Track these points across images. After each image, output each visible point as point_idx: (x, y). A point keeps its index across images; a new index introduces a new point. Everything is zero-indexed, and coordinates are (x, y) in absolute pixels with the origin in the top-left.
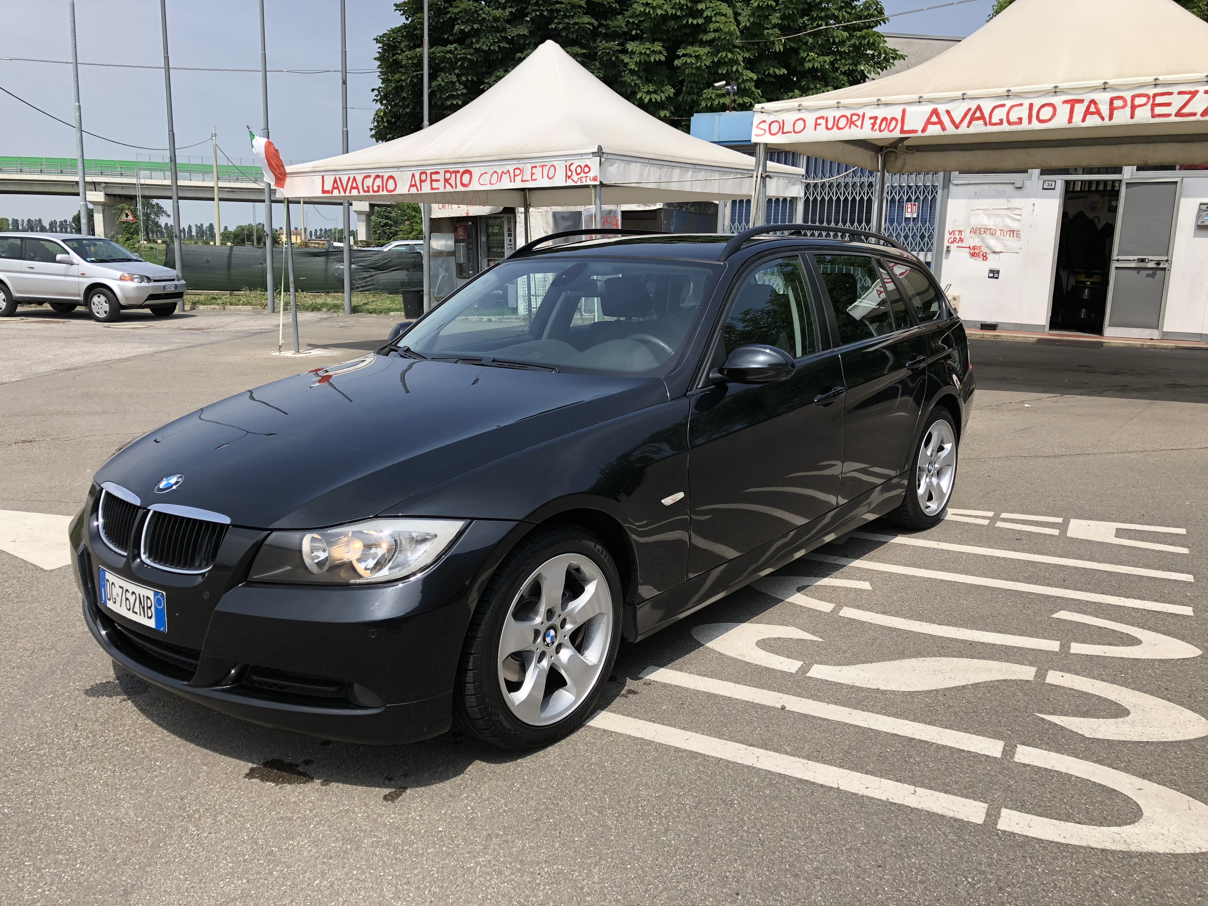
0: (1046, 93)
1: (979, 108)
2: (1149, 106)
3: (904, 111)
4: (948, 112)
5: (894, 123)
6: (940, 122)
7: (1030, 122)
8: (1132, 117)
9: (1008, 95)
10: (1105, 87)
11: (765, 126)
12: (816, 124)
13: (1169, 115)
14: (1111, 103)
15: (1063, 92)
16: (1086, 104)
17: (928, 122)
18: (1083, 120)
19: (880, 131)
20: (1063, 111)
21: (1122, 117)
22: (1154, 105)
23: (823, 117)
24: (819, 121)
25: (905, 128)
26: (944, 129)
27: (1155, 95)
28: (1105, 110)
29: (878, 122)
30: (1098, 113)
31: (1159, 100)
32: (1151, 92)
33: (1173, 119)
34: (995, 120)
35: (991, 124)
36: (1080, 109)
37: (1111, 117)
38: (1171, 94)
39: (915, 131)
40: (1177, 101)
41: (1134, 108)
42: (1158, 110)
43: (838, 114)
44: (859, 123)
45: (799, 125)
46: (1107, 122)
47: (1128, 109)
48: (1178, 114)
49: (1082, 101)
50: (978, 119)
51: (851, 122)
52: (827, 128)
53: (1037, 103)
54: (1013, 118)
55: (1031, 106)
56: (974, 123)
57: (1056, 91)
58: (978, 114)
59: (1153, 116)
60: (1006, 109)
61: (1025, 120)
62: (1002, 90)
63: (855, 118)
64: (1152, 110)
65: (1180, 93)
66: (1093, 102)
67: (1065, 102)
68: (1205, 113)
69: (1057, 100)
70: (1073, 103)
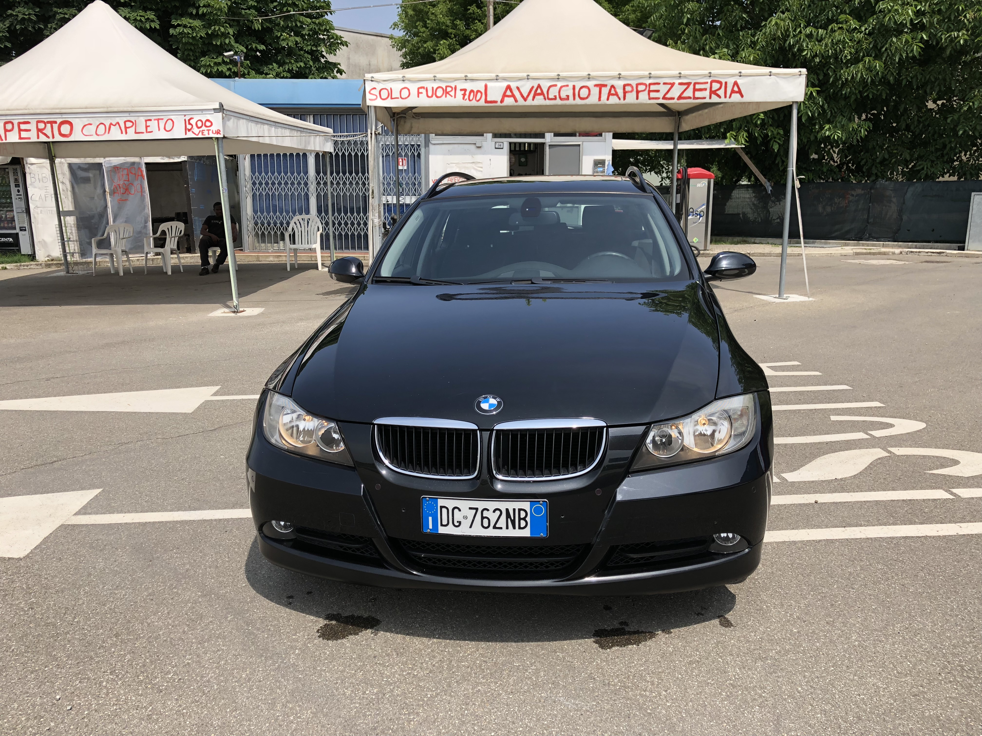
0: (582, 78)
1: (539, 86)
2: (647, 92)
3: (486, 86)
4: (518, 88)
5: (479, 94)
6: (513, 96)
7: (574, 99)
8: (637, 98)
9: (558, 78)
10: (619, 77)
11: (376, 92)
12: (419, 93)
13: (658, 98)
14: (624, 89)
15: (594, 78)
16: (609, 87)
17: (505, 95)
18: (608, 99)
19: (470, 100)
20: (595, 92)
21: (631, 98)
22: (650, 91)
23: (424, 88)
24: (421, 90)
25: (489, 99)
26: (516, 101)
27: (650, 84)
28: (620, 93)
29: (467, 93)
30: (616, 94)
31: (653, 88)
32: (648, 82)
33: (661, 101)
35: (549, 99)
36: (605, 91)
37: (624, 99)
38: (659, 84)
39: (495, 102)
40: (664, 89)
41: (638, 92)
42: (653, 95)
43: (435, 85)
44: (452, 93)
45: (405, 93)
46: (622, 101)
47: (634, 93)
48: (664, 98)
49: (605, 86)
50: (539, 94)
51: (446, 92)
52: (428, 96)
53: (578, 85)
54: (563, 95)
55: (574, 87)
56: (537, 97)
57: (589, 77)
58: (539, 91)
59: (650, 98)
60: (557, 88)
61: (571, 97)
62: (554, 74)
63: (449, 89)
64: (649, 94)
65: (664, 84)
66: (612, 86)
67: (596, 85)
68: (680, 98)
69: (590, 84)
70: (601, 86)
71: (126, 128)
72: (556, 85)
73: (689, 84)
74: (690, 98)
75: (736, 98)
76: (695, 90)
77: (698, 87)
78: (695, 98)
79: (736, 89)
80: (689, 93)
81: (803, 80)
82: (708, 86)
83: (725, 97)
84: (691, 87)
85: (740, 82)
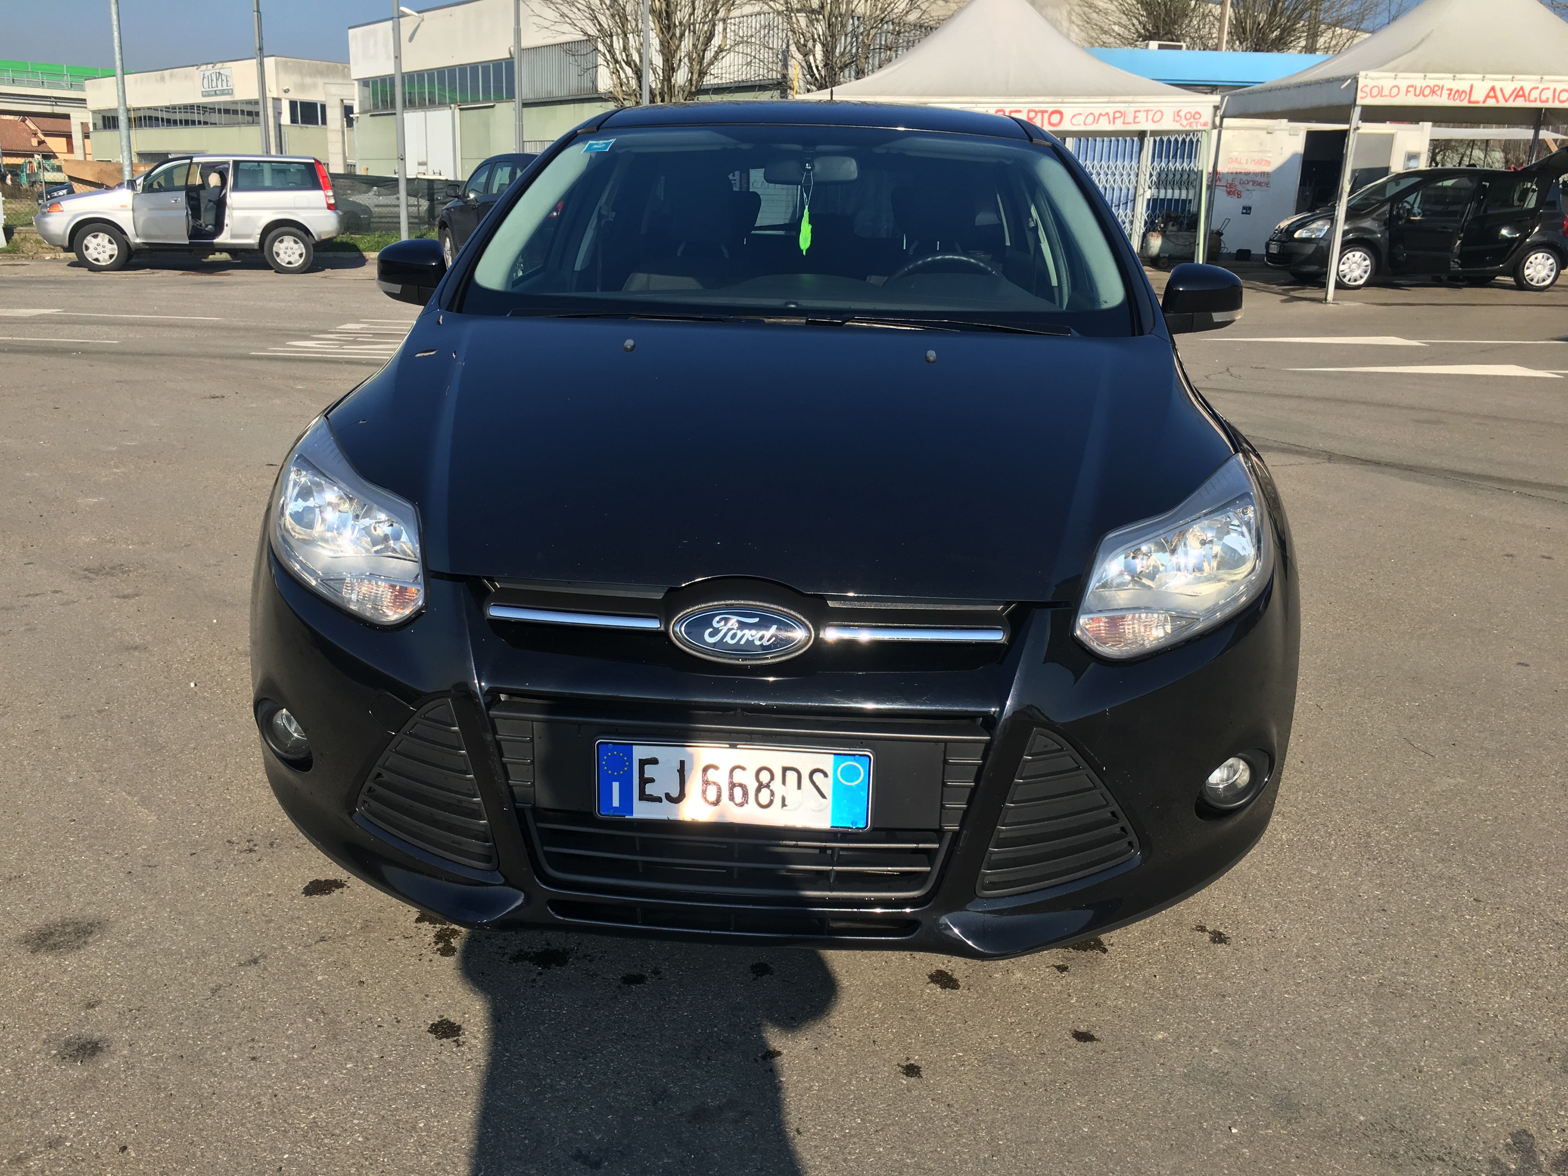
1: (1522, 89)
3: (1472, 87)
4: (1501, 90)
5: (1464, 95)
6: (1495, 97)
7: (1554, 101)
11: (1367, 89)
12: (1407, 91)
17: (1488, 96)
19: (1454, 100)
23: (1412, 86)
24: (1410, 89)
25: (1472, 99)
26: (1498, 101)
29: (1453, 93)
34: (1532, 98)
35: (1529, 101)
39: (1478, 102)
43: (1424, 84)
44: (1439, 93)
45: (1395, 91)
50: (1520, 96)
51: (1433, 92)
52: (1415, 95)
54: (1544, 98)
55: (1555, 90)
56: (1518, 99)
58: (1521, 93)
60: (1538, 91)
61: (1551, 100)
62: (1538, 77)
63: (1436, 88)
71: (1114, 118)
72: (1537, 88)
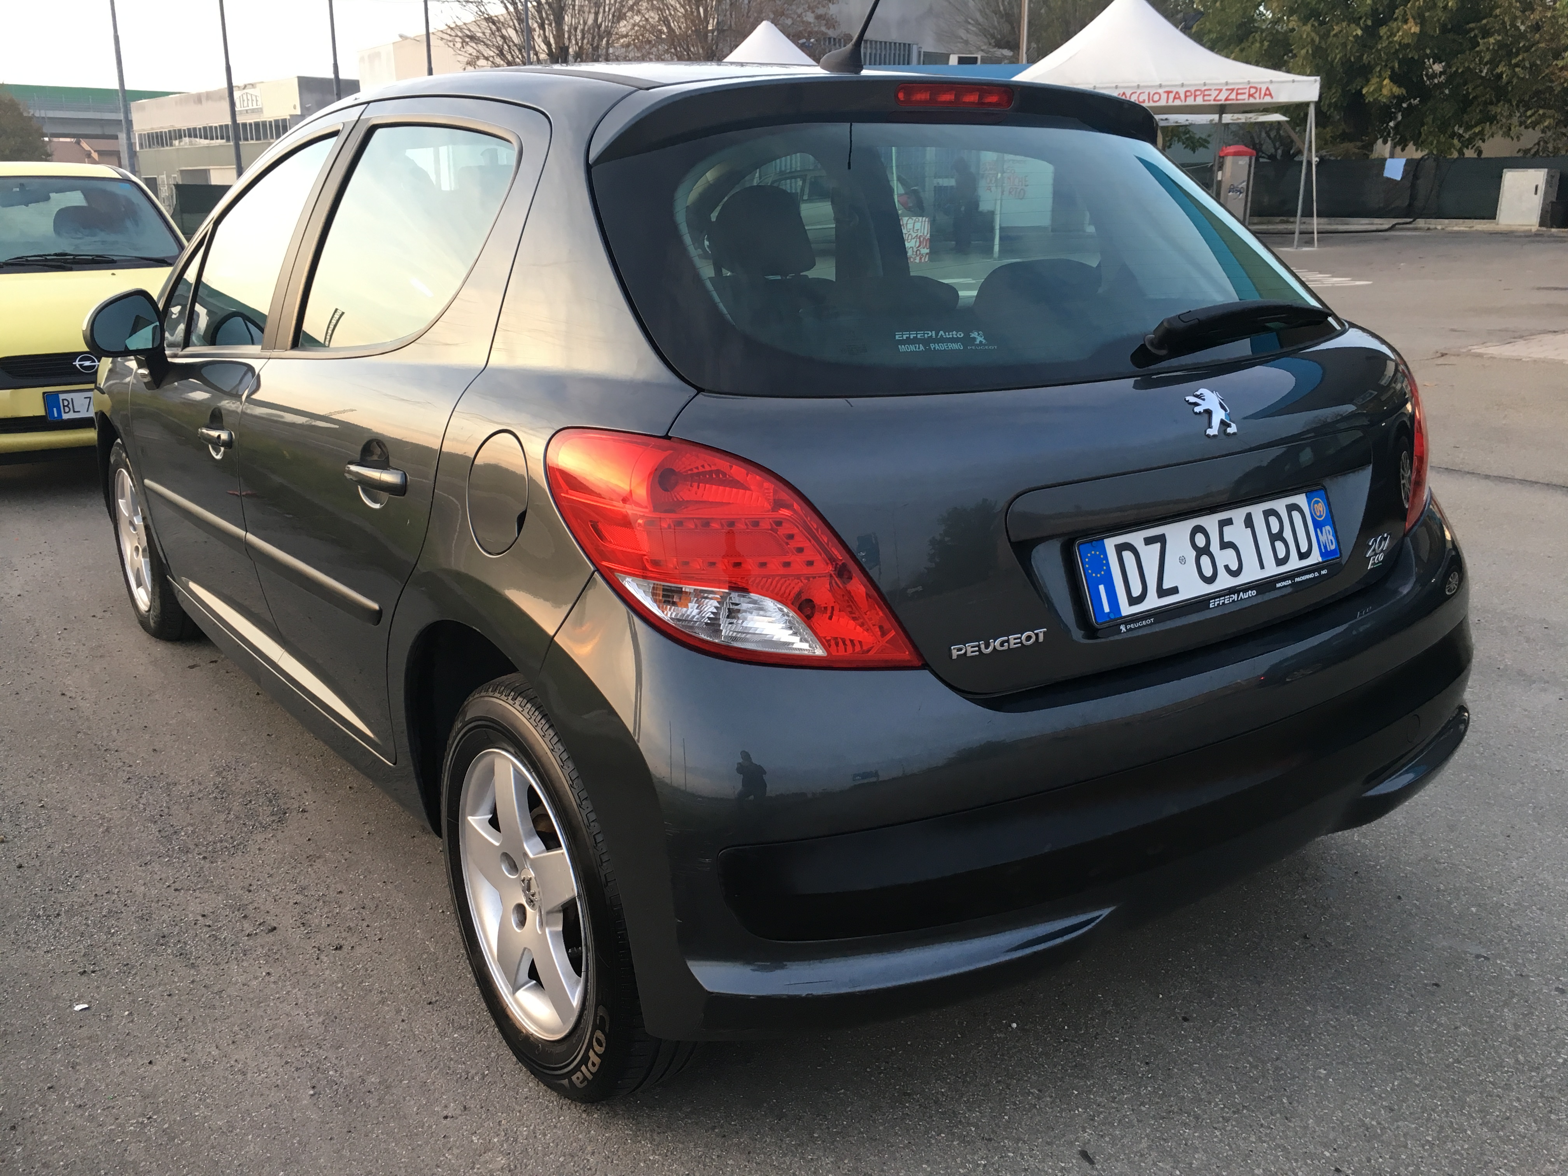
0: (1155, 87)
1: (1124, 93)
2: (1202, 96)
7: (1149, 101)
8: (1195, 100)
9: (1138, 86)
10: (1183, 85)
13: (1210, 101)
14: (1185, 93)
15: (1164, 87)
16: (1174, 93)
18: (1173, 101)
20: (1164, 96)
21: (1190, 101)
22: (1204, 96)
27: (1205, 90)
28: (1183, 96)
30: (1179, 98)
31: (1206, 93)
32: (1203, 88)
33: (1212, 103)
36: (1172, 96)
37: (1185, 99)
38: (1210, 90)
40: (1215, 93)
41: (1195, 96)
42: (1206, 98)
46: (1183, 103)
47: (1193, 97)
48: (1215, 100)
49: (1171, 92)
53: (1152, 92)
54: (1141, 99)
55: (1149, 94)
57: (1160, 86)
59: (1204, 101)
60: (1137, 95)
61: (1147, 101)
62: (1136, 85)
64: (1203, 98)
65: (1215, 90)
66: (1177, 93)
67: (1165, 92)
68: (1226, 100)
69: (1161, 91)
70: (1168, 93)
72: (1135, 93)
73: (1233, 90)
74: (1233, 100)
75: (1268, 99)
76: (1237, 94)
77: (1240, 91)
78: (1237, 100)
79: (1268, 92)
80: (1233, 96)
81: (1317, 86)
82: (1247, 91)
83: (1260, 98)
84: (1235, 92)
85: (1270, 88)
